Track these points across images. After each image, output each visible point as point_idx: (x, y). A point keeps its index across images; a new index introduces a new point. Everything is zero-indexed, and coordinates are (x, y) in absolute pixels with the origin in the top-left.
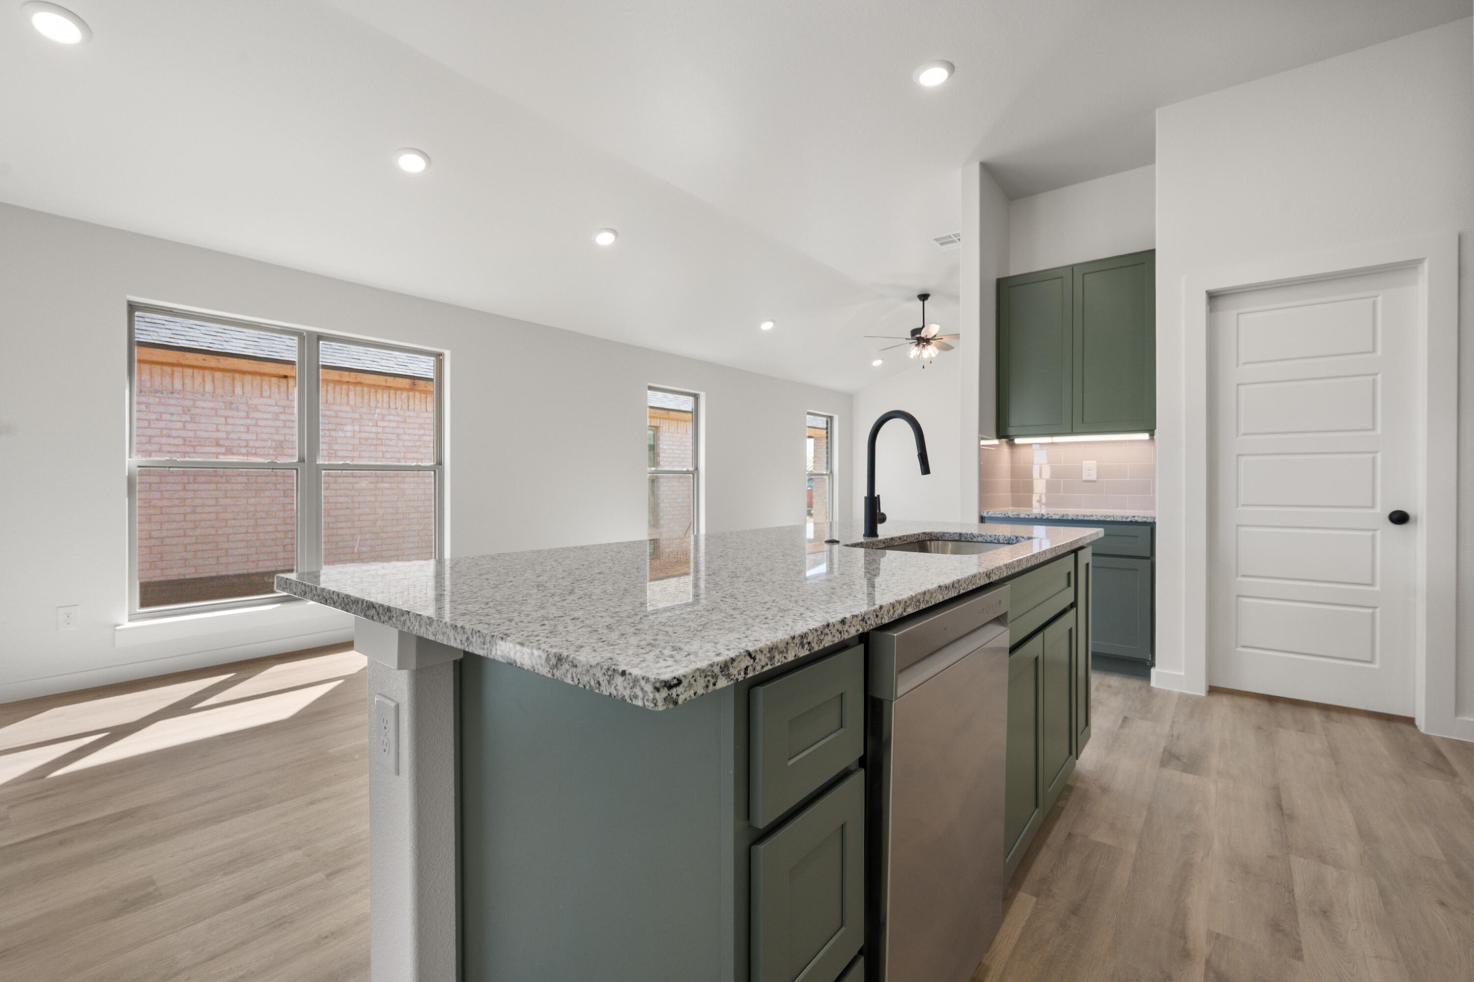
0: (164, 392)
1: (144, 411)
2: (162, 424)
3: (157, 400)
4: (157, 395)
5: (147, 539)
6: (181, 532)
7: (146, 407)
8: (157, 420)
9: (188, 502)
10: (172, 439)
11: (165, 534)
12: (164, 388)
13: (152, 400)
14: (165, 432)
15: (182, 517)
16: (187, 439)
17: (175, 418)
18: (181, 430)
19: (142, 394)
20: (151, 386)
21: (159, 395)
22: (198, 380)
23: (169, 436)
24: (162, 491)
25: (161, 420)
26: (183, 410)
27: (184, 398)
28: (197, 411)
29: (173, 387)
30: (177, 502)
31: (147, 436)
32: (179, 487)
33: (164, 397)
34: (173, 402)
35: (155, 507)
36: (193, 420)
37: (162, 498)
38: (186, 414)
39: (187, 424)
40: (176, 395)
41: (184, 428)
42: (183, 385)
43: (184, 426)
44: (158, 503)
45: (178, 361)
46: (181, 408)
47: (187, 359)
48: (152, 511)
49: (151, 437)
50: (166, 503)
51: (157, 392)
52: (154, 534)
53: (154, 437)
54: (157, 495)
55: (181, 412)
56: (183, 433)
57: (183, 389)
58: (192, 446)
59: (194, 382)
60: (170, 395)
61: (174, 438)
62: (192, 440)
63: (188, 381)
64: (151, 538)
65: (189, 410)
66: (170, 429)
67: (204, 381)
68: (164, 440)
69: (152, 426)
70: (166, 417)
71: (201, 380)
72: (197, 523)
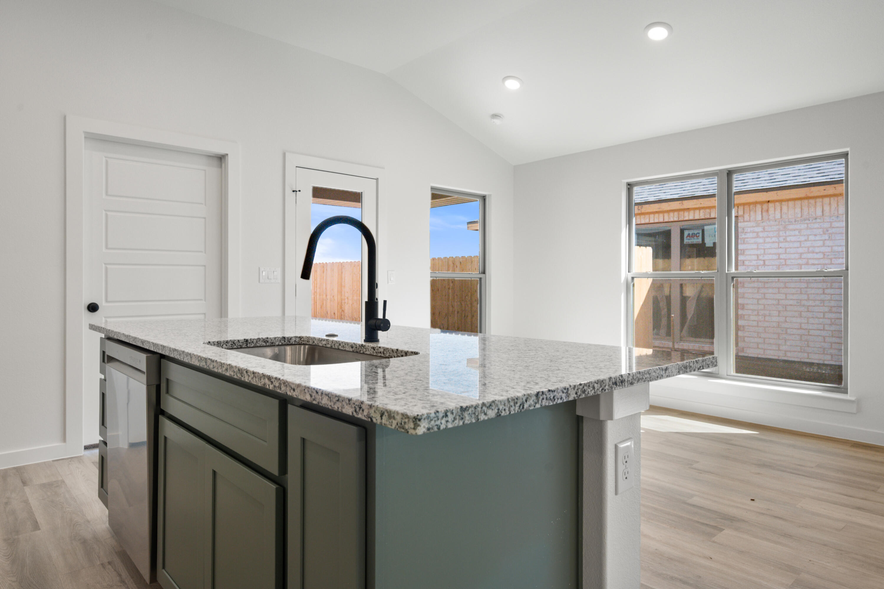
0: (810, 219)
1: (797, 235)
2: (808, 244)
3: (806, 225)
4: (806, 222)
5: (798, 329)
6: (821, 327)
7: (799, 232)
8: (806, 240)
9: (826, 303)
10: (815, 254)
11: (810, 327)
12: (810, 216)
13: (803, 226)
14: (811, 249)
15: (821, 315)
16: (825, 253)
17: (818, 238)
18: (822, 246)
19: (796, 223)
20: (801, 217)
21: (807, 222)
22: (834, 205)
23: (813, 252)
24: (808, 295)
25: (808, 241)
26: (823, 231)
27: (824, 221)
28: (834, 230)
29: (816, 214)
30: (818, 303)
31: (799, 253)
32: (820, 291)
33: (809, 223)
34: (816, 226)
35: (804, 306)
36: (830, 239)
37: (808, 299)
38: (825, 234)
39: (826, 242)
40: (818, 220)
41: (824, 245)
42: (823, 212)
43: (824, 244)
44: (805, 303)
45: (806, 195)
46: (822, 230)
47: (812, 192)
48: (802, 309)
49: (801, 254)
50: (811, 303)
51: (805, 220)
52: (803, 326)
53: (804, 253)
54: (805, 297)
55: (822, 233)
56: (823, 249)
57: (823, 215)
58: (829, 259)
59: (830, 207)
60: (814, 221)
61: (817, 253)
62: (830, 254)
63: (827, 208)
64: (801, 328)
65: (828, 231)
66: (814, 247)
67: (838, 205)
68: (810, 256)
69: (803, 245)
70: (812, 238)
71: (836, 206)
72: (833, 320)
